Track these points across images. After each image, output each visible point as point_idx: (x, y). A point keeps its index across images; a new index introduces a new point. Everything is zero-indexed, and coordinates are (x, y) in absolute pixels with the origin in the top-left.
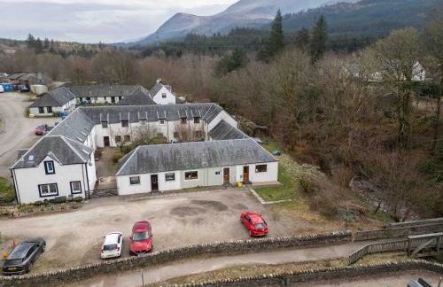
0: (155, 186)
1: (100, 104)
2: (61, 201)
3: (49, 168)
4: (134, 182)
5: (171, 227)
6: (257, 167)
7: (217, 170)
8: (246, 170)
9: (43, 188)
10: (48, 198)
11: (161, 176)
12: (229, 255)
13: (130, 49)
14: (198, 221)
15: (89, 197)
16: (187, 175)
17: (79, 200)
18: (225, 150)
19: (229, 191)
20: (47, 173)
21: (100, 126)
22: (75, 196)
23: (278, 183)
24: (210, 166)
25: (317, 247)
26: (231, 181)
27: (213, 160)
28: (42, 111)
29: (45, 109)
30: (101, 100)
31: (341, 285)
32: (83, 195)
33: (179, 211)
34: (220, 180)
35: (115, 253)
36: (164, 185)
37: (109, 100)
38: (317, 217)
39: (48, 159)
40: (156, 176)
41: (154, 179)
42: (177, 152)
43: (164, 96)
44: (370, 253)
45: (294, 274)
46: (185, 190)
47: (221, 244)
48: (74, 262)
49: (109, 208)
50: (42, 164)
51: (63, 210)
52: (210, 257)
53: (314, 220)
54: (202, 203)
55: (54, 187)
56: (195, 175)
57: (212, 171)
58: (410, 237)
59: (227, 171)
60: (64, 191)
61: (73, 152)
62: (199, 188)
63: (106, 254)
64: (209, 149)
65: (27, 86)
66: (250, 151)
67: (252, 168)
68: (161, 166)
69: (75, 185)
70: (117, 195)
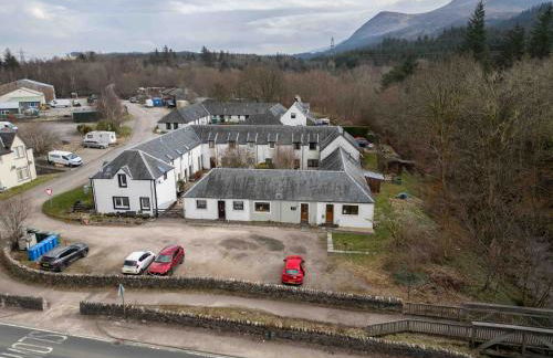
0: (222, 214)
1: (233, 123)
2: (131, 215)
3: (122, 182)
4: (201, 206)
5: (209, 258)
6: (344, 207)
7: (293, 204)
8: (330, 209)
9: (117, 200)
10: (121, 211)
11: (229, 203)
12: (241, 296)
13: (313, 60)
14: (239, 257)
15: (157, 215)
16: (258, 206)
17: (146, 218)
18: (308, 182)
19: (303, 232)
20: (120, 186)
21: (207, 145)
22: (144, 212)
23: (372, 231)
24: (285, 199)
25: (347, 310)
26: (310, 221)
27: (289, 192)
28: (169, 128)
29: (172, 125)
30: (235, 118)
31: (335, 356)
32: (151, 213)
33: (230, 243)
34: (296, 217)
35: (134, 270)
36: (231, 214)
37: (243, 118)
38: (383, 277)
39: (121, 172)
40: (224, 202)
41: (221, 205)
42: (251, 179)
43: (293, 117)
44: (411, 332)
45: (283, 328)
46: (253, 223)
47: (236, 282)
48: (100, 271)
49: (168, 229)
50: (116, 177)
51: (128, 224)
52: (221, 293)
53: (377, 280)
54: (261, 239)
55: (126, 201)
56: (266, 207)
57: (287, 205)
58: (474, 323)
59: (304, 208)
60: (135, 206)
61: (145, 168)
62: (269, 223)
63: (126, 269)
64: (288, 180)
65: (174, 102)
66: (340, 187)
67: (338, 208)
68: (230, 193)
69: (145, 201)
70: (183, 217)
